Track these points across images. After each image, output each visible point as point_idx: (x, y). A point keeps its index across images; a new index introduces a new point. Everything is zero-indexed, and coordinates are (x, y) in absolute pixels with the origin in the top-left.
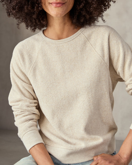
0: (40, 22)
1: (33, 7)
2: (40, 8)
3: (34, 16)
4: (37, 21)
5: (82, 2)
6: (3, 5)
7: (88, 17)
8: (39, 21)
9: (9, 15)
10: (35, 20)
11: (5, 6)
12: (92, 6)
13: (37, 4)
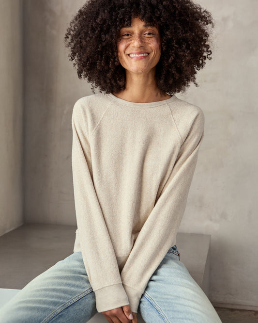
0: (117, 83)
1: (107, 63)
2: (116, 63)
3: (109, 75)
4: (113, 81)
5: (172, 55)
6: (75, 64)
7: (177, 76)
8: (116, 81)
9: (80, 76)
10: (109, 80)
11: (76, 66)
12: (183, 60)
13: (112, 58)
